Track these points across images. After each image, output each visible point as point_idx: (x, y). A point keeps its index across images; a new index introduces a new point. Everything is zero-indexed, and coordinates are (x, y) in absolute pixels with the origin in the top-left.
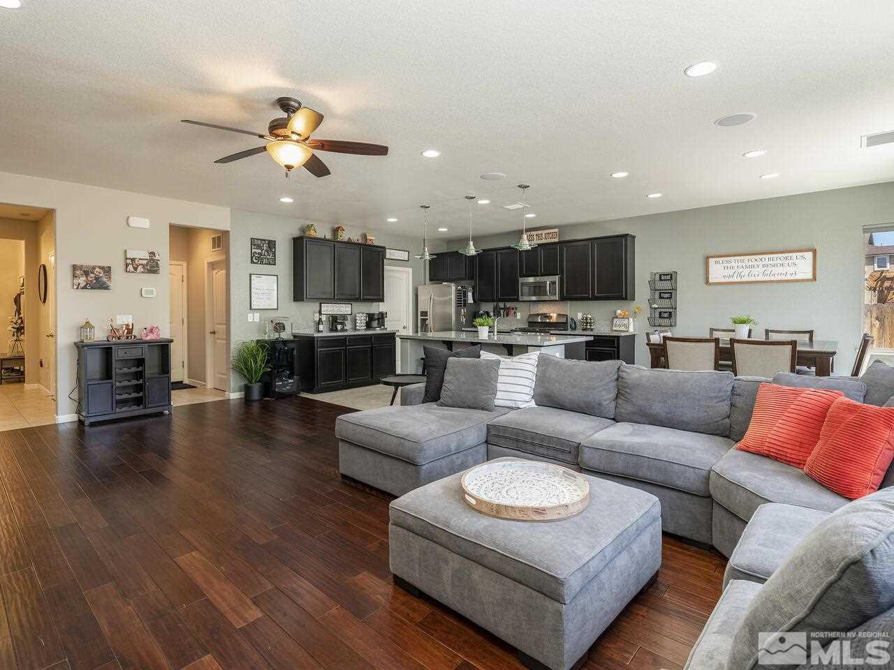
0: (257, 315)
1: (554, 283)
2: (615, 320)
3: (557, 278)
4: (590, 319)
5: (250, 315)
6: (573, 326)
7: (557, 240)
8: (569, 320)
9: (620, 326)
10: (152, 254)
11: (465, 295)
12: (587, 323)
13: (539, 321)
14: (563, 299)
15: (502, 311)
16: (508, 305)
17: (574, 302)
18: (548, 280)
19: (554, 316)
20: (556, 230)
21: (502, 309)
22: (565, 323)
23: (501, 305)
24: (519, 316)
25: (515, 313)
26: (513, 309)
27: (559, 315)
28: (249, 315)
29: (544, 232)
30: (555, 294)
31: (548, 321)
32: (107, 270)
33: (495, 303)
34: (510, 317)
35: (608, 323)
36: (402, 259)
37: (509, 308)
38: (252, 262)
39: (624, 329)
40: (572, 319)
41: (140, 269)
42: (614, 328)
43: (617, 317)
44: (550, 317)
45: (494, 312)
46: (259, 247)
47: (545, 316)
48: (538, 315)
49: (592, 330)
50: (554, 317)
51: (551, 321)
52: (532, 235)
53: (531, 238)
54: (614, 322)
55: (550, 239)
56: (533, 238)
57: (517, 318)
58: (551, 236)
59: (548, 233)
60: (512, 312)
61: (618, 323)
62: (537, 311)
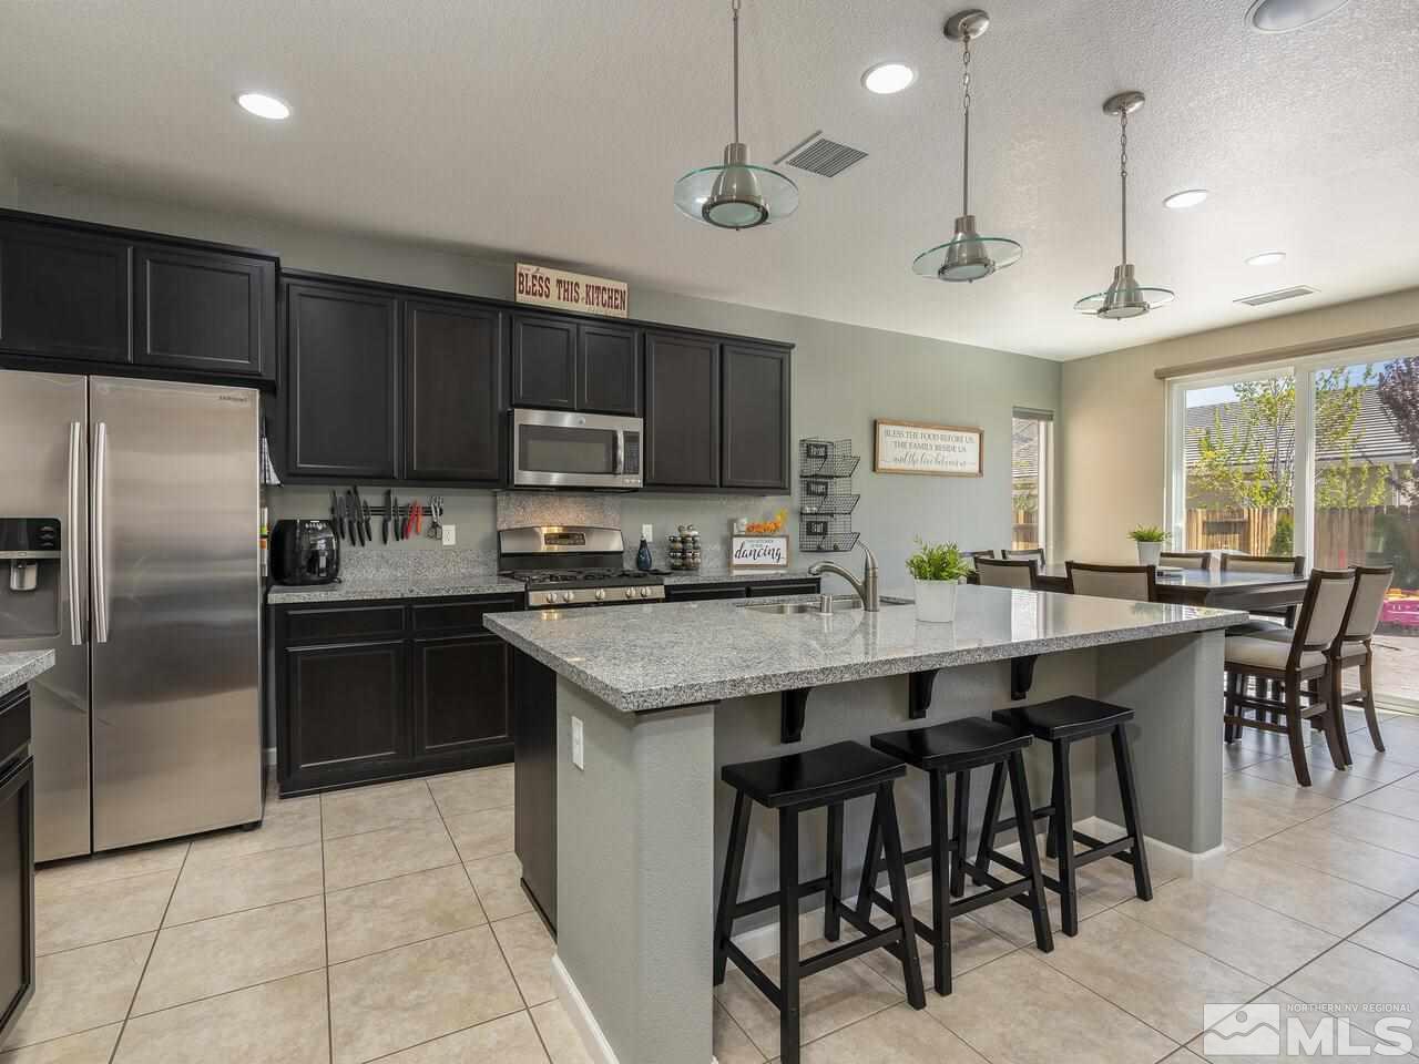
2: (737, 543)
3: (639, 426)
4: (694, 541)
7: (623, 314)
9: (755, 554)
12: (684, 552)
13: (543, 548)
15: (376, 520)
16: (409, 497)
18: (618, 427)
21: (374, 511)
23: (372, 497)
24: (449, 534)
25: (435, 526)
26: (423, 511)
29: (581, 279)
30: (636, 471)
33: (342, 491)
34: (415, 541)
37: (403, 510)
39: (774, 562)
42: (736, 561)
43: (741, 535)
52: (541, 278)
53: (537, 288)
54: (736, 548)
55: (604, 305)
56: (545, 288)
57: (445, 543)
58: (606, 297)
59: (598, 288)
60: (425, 522)
61: (748, 547)
62: (520, 519)
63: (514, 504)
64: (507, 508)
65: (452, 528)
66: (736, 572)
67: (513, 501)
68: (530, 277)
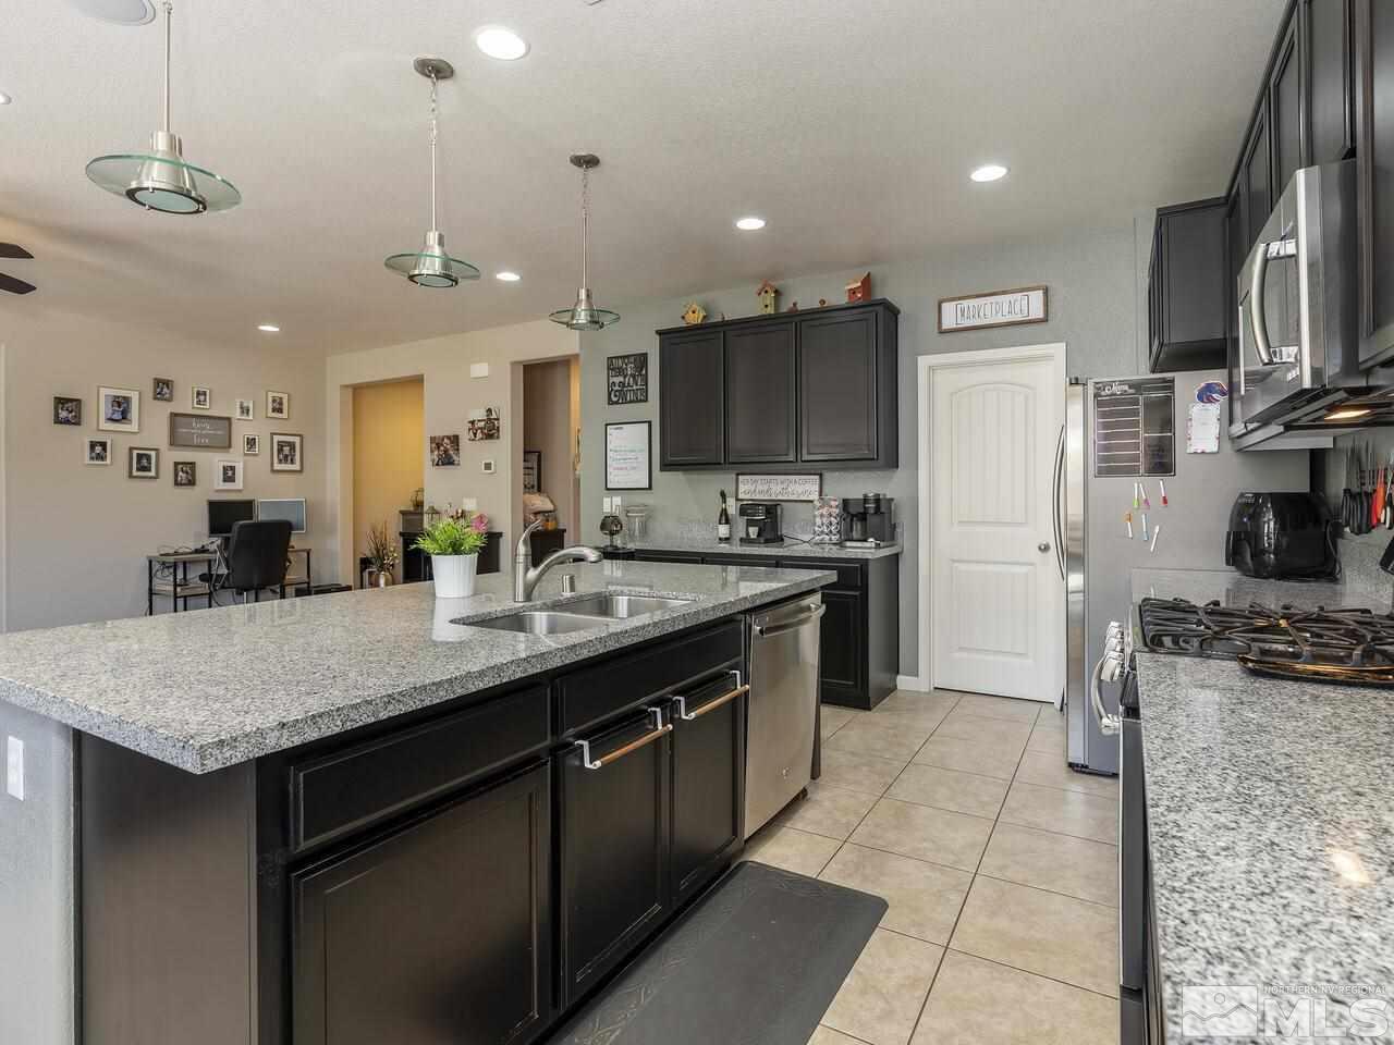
0: (617, 500)
5: (607, 501)
10: (489, 411)
28: (605, 499)
32: (455, 440)
36: (1019, 318)
38: (611, 402)
41: (479, 435)
46: (621, 372)
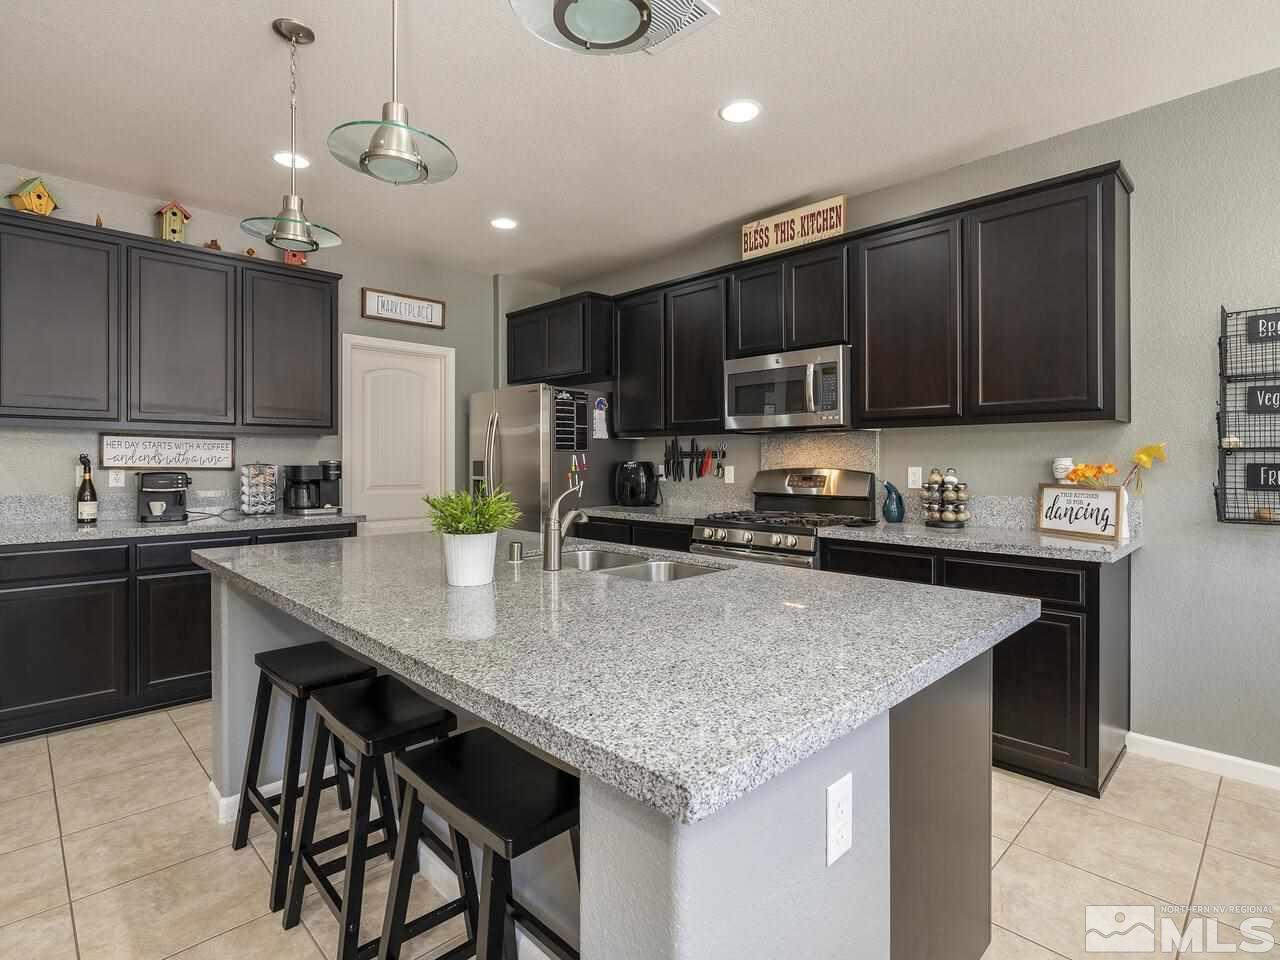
1: (828, 370)
2: (1049, 495)
3: (838, 354)
4: (957, 489)
6: (894, 507)
7: (839, 231)
8: (880, 490)
9: (1072, 516)
11: (583, 415)
12: (943, 503)
13: (790, 491)
14: (861, 420)
15: (687, 462)
16: (705, 443)
17: (894, 433)
18: (812, 361)
19: (832, 476)
20: (839, 201)
21: (686, 455)
22: (868, 501)
23: (685, 444)
24: (730, 474)
25: (719, 466)
26: (714, 455)
27: (848, 475)
29: (796, 214)
30: (834, 406)
31: (814, 491)
33: (670, 440)
34: (708, 478)
35: (1024, 502)
36: (422, 322)
37: (703, 454)
39: (1097, 530)
40: (890, 488)
42: (1045, 523)
43: (1055, 483)
44: (820, 481)
45: (667, 463)
47: (807, 476)
48: (784, 472)
49: (960, 525)
50: (832, 482)
51: (824, 492)
52: (762, 230)
53: (759, 240)
54: (1047, 503)
55: (819, 231)
56: (765, 238)
57: (727, 481)
58: (821, 220)
59: (813, 215)
60: (713, 463)
61: (1062, 503)
62: (779, 461)
63: (774, 447)
64: (768, 451)
65: (732, 468)
66: (1046, 541)
67: (773, 444)
68: (753, 233)
